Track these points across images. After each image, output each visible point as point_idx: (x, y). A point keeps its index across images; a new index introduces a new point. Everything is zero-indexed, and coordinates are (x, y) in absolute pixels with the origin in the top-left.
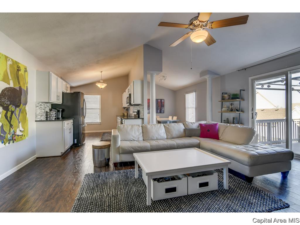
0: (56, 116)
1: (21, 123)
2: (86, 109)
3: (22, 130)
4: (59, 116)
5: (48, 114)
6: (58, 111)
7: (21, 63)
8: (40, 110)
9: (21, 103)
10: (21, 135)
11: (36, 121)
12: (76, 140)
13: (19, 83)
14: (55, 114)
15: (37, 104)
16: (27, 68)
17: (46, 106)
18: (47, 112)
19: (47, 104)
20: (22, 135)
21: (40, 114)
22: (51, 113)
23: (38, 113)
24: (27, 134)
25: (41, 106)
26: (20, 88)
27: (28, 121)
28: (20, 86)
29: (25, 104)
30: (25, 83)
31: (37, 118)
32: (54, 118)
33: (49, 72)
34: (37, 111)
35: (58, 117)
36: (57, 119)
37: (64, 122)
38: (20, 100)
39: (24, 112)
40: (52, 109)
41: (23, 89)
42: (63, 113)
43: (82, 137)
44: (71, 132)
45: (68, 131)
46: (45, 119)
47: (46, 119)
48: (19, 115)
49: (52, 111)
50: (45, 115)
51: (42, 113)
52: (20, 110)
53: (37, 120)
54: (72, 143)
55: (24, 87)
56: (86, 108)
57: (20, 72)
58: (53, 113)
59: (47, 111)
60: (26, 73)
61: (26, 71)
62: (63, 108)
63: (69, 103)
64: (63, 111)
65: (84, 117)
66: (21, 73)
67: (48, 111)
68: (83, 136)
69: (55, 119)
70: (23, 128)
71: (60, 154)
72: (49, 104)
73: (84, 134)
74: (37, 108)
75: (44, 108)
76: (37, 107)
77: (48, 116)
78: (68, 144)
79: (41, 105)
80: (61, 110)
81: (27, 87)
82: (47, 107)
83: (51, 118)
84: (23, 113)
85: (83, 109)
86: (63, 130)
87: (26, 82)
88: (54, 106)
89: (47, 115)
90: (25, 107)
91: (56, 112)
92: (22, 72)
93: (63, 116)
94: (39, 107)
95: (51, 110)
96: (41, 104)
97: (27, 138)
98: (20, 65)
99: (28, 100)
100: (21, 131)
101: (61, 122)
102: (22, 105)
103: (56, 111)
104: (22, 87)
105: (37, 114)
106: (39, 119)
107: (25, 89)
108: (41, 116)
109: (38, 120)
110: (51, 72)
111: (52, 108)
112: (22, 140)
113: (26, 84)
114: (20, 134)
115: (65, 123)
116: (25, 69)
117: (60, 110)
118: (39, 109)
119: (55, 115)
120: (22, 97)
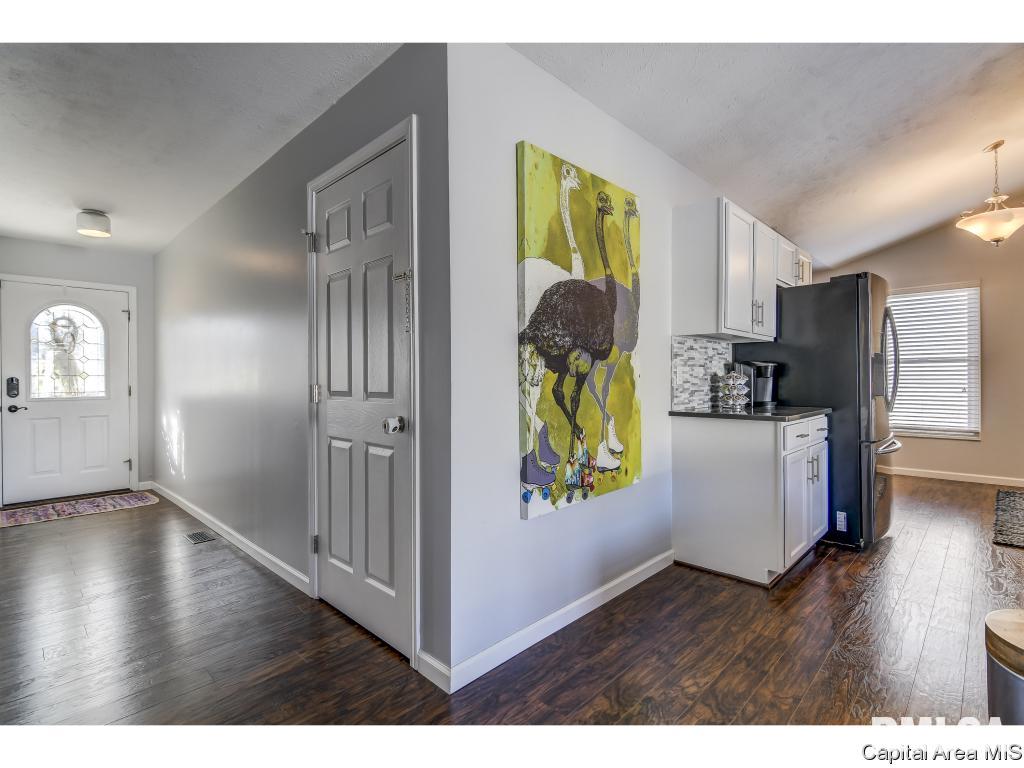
0: (748, 395)
1: (612, 422)
2: (897, 362)
3: (618, 448)
4: (763, 394)
5: (721, 384)
6: (760, 373)
7: (612, 182)
8: (687, 369)
9: (612, 344)
10: (612, 470)
11: (672, 414)
12: (841, 517)
13: (606, 265)
14: (748, 384)
15: (676, 345)
16: (637, 201)
17: (711, 353)
18: (714, 378)
19: (716, 346)
20: (618, 468)
21: (687, 386)
22: (731, 382)
23: (679, 381)
24: (638, 467)
25: (693, 354)
26: (610, 281)
27: (638, 412)
28: (608, 273)
29: (631, 343)
30: (631, 261)
31: (676, 401)
32: (743, 401)
33: (719, 201)
34: (675, 372)
35: (759, 400)
36: (755, 408)
37: (783, 424)
38: (610, 330)
39: (625, 378)
40: (737, 365)
41: (622, 286)
42: (783, 383)
43: (875, 495)
44: (817, 476)
45: (805, 471)
46: (706, 408)
47: (713, 406)
48: (605, 391)
49: (733, 374)
50: (707, 388)
51: (696, 381)
52: (610, 369)
53: (676, 409)
54: (822, 528)
55: (626, 276)
56: (896, 354)
57: (609, 219)
58: (740, 382)
59: (715, 375)
60: (633, 220)
61: (631, 212)
62: (782, 357)
63: (809, 338)
64: (780, 371)
65: (889, 405)
66: (614, 222)
67: (721, 373)
68: (880, 487)
69: (748, 406)
70: (621, 440)
71: (765, 580)
72: (724, 344)
73: (886, 479)
74: (678, 360)
75: (702, 362)
76: (676, 355)
77: (721, 394)
78: (805, 537)
79: (692, 348)
80: (771, 366)
81: (636, 275)
82: (716, 358)
83: (731, 402)
84: (619, 380)
85: (880, 360)
86: (777, 464)
87: (631, 257)
88: (745, 353)
89: (714, 389)
90: (629, 357)
91: (749, 377)
92: (615, 218)
93: (783, 394)
94: (686, 357)
95: (729, 368)
96: (690, 342)
97: (635, 481)
98: (608, 191)
99: (641, 330)
100: (613, 452)
101: (770, 425)
102: (615, 349)
103: (752, 371)
104: (619, 279)
105: (675, 387)
106: (683, 404)
107: (630, 287)
108: (692, 393)
109: (681, 408)
110: (725, 200)
111: (735, 360)
112: (617, 488)
113: (632, 265)
114: (610, 462)
115: (788, 429)
116: (628, 203)
117: (766, 368)
118: (685, 365)
119: (746, 390)
120: (617, 317)
